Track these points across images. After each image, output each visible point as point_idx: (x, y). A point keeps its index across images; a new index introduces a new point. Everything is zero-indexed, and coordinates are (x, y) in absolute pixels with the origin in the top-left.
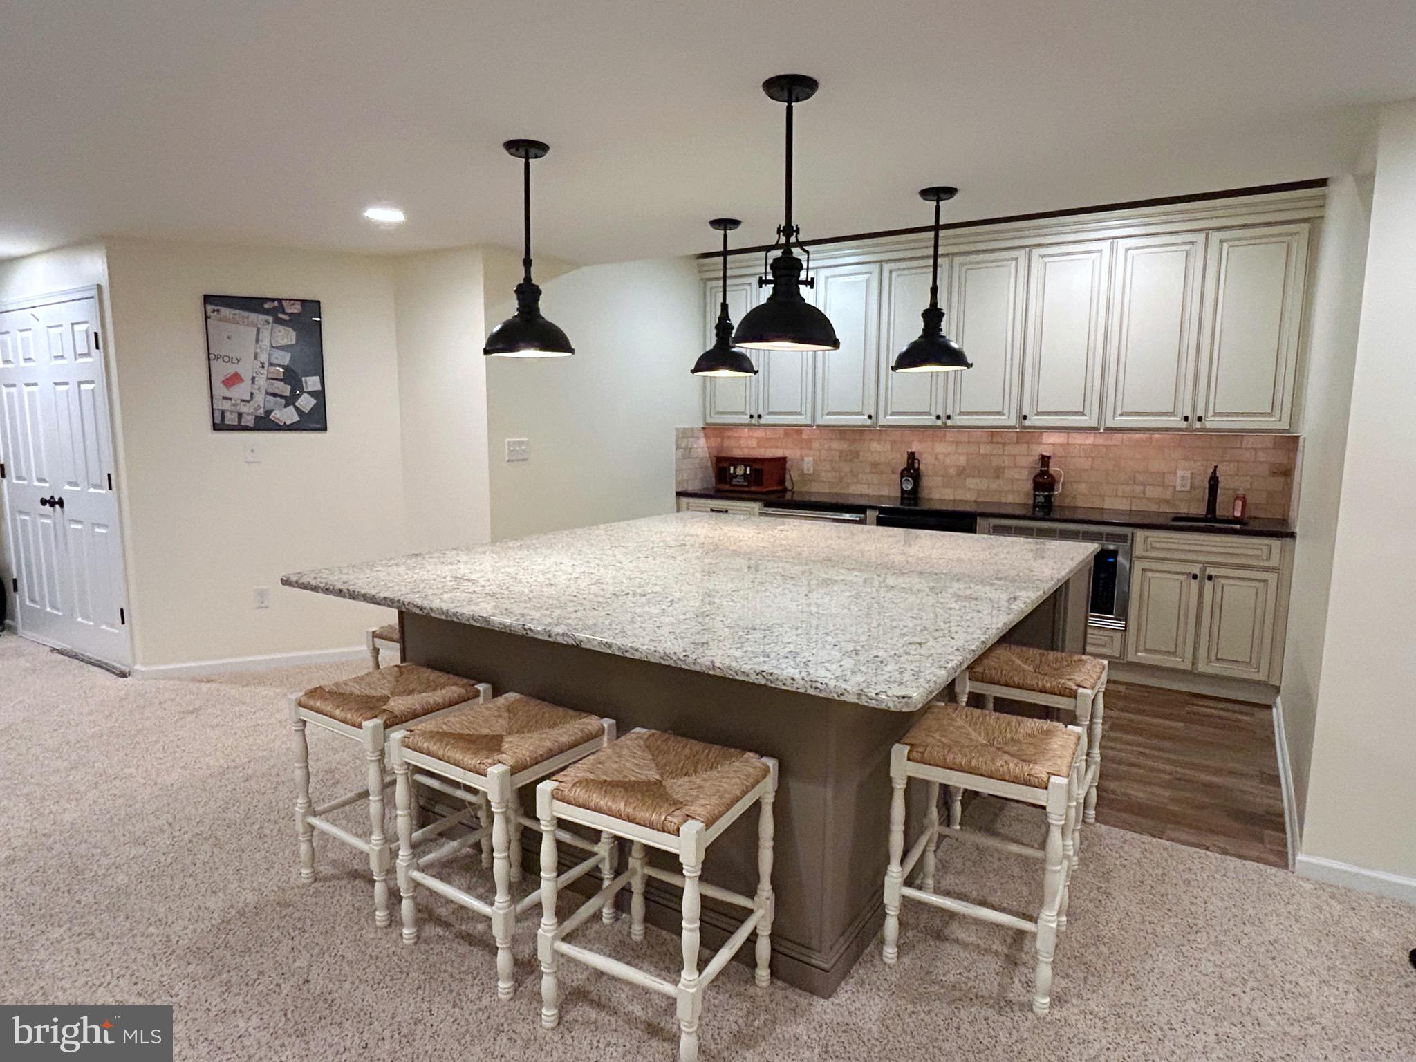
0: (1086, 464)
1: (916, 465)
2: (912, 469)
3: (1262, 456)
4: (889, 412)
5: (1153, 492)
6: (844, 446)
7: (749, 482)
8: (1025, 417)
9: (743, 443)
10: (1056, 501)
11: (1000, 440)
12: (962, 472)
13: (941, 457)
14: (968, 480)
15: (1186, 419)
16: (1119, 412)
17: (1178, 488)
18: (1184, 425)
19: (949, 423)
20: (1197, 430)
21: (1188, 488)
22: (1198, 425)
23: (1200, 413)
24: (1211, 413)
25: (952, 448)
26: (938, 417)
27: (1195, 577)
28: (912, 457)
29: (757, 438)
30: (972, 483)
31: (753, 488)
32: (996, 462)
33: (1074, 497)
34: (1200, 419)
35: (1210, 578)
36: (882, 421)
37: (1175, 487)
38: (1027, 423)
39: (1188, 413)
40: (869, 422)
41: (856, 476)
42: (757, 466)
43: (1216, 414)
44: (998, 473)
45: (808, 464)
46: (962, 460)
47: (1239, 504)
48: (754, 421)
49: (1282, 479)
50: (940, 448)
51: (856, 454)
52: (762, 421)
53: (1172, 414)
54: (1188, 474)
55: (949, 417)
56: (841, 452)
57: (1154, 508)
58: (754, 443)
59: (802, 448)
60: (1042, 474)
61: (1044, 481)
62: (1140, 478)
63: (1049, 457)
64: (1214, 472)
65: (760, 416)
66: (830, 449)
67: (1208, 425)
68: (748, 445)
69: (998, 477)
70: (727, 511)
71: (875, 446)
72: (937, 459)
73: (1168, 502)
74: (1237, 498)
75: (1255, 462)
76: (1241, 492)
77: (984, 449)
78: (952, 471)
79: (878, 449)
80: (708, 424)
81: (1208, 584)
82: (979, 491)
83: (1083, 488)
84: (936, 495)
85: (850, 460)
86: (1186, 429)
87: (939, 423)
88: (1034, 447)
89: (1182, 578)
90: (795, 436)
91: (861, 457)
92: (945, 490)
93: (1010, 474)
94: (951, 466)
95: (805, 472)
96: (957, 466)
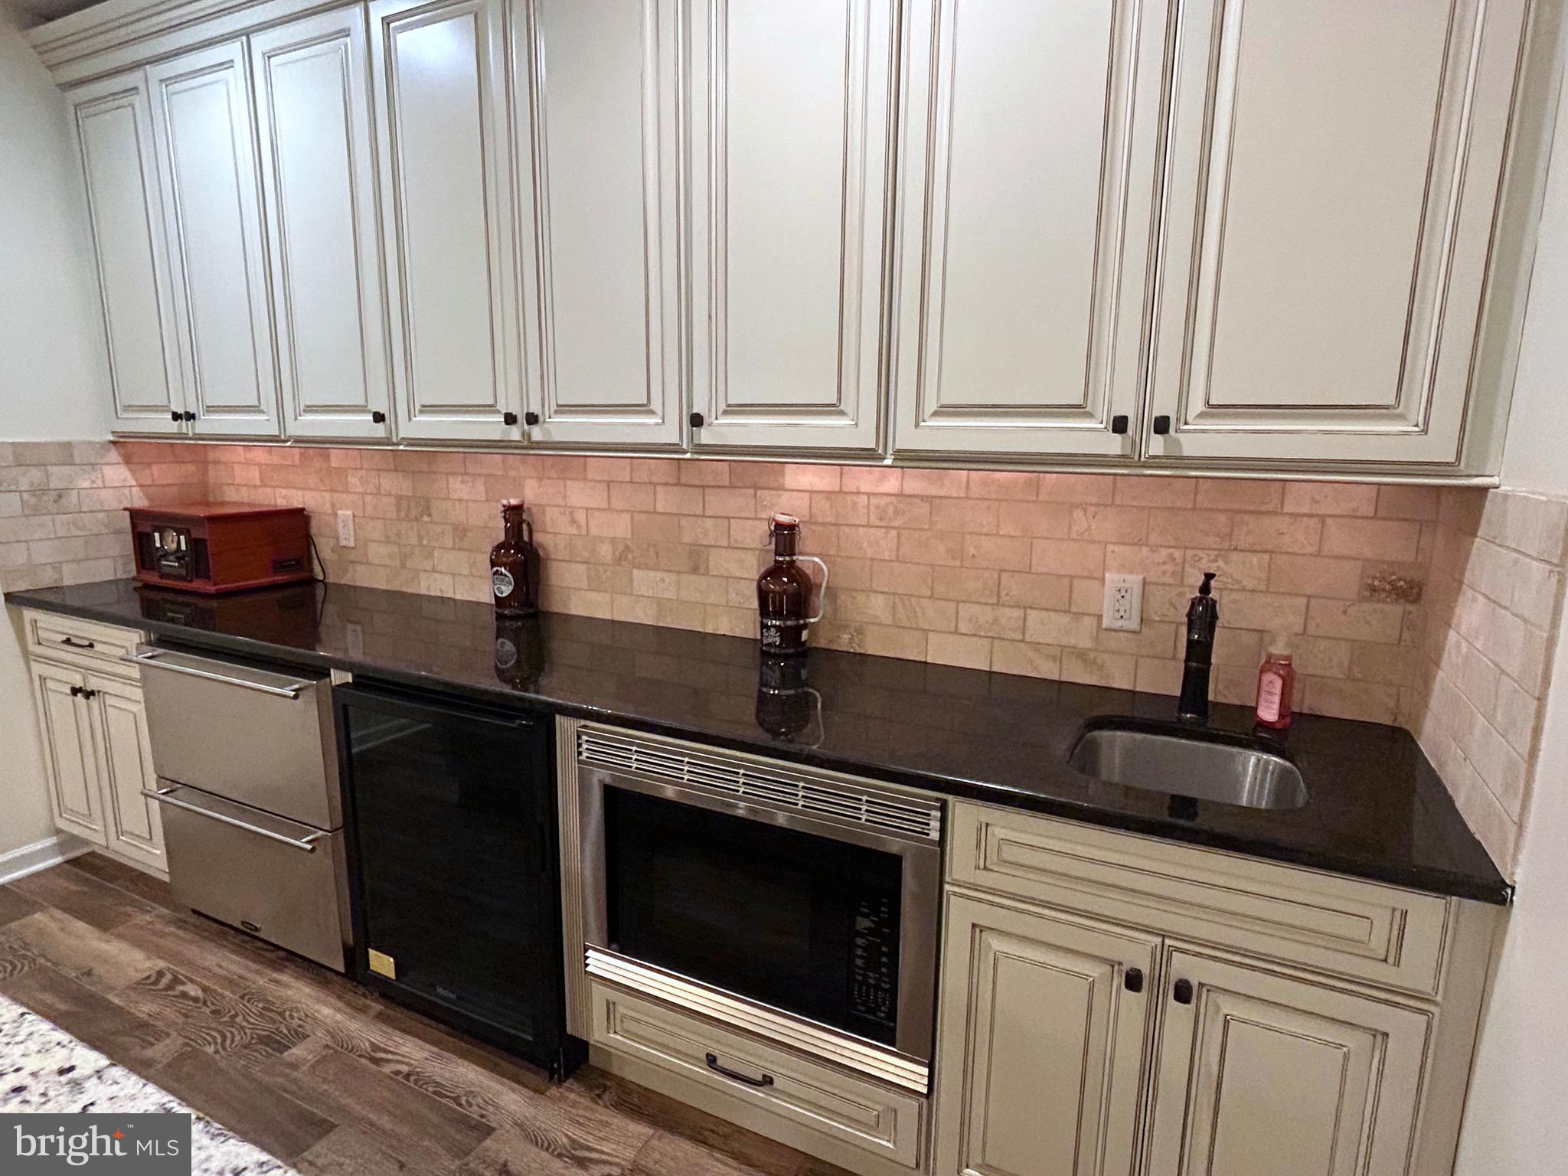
0: (884, 544)
2: (518, 544)
3: (1339, 540)
4: (417, 407)
5: (1045, 627)
6: (403, 486)
7: (188, 569)
8: (697, 421)
12: (623, 554)
13: (581, 516)
14: (637, 575)
15: (1120, 425)
16: (931, 406)
17: (1106, 623)
18: (1114, 445)
19: (537, 433)
20: (1155, 461)
21: (1133, 624)
22: (1156, 445)
23: (1163, 404)
24: (1197, 405)
26: (510, 419)
27: (1133, 981)
28: (515, 515)
29: (257, 468)
30: (645, 581)
31: (195, 585)
32: (689, 533)
33: (860, 631)
34: (1162, 425)
35: (1183, 992)
36: (407, 430)
37: (1100, 617)
38: (705, 436)
39: (1126, 408)
40: (382, 431)
42: (198, 533)
43: (1214, 409)
44: (696, 560)
45: (345, 525)
46: (621, 527)
47: (1274, 684)
48: (184, 427)
49: (1395, 610)
50: (580, 495)
51: (426, 505)
52: (201, 427)
53: (1077, 410)
54: (1134, 580)
55: (532, 419)
56: (399, 498)
57: (1048, 670)
59: (332, 490)
62: (1014, 587)
63: (792, 527)
64: (1205, 589)
65: (191, 416)
66: (378, 494)
67: (1191, 445)
69: (695, 570)
70: (92, 646)
72: (573, 521)
73: (1082, 655)
74: (1269, 665)
75: (1318, 554)
76: (1279, 649)
78: (605, 551)
80: (120, 434)
81: (1177, 1014)
82: (660, 603)
83: (877, 606)
85: (416, 519)
86: (1122, 460)
87: (514, 433)
89: (1095, 971)
91: (434, 511)
92: (594, 596)
93: (721, 562)
94: (601, 539)
95: (343, 543)
96: (613, 540)
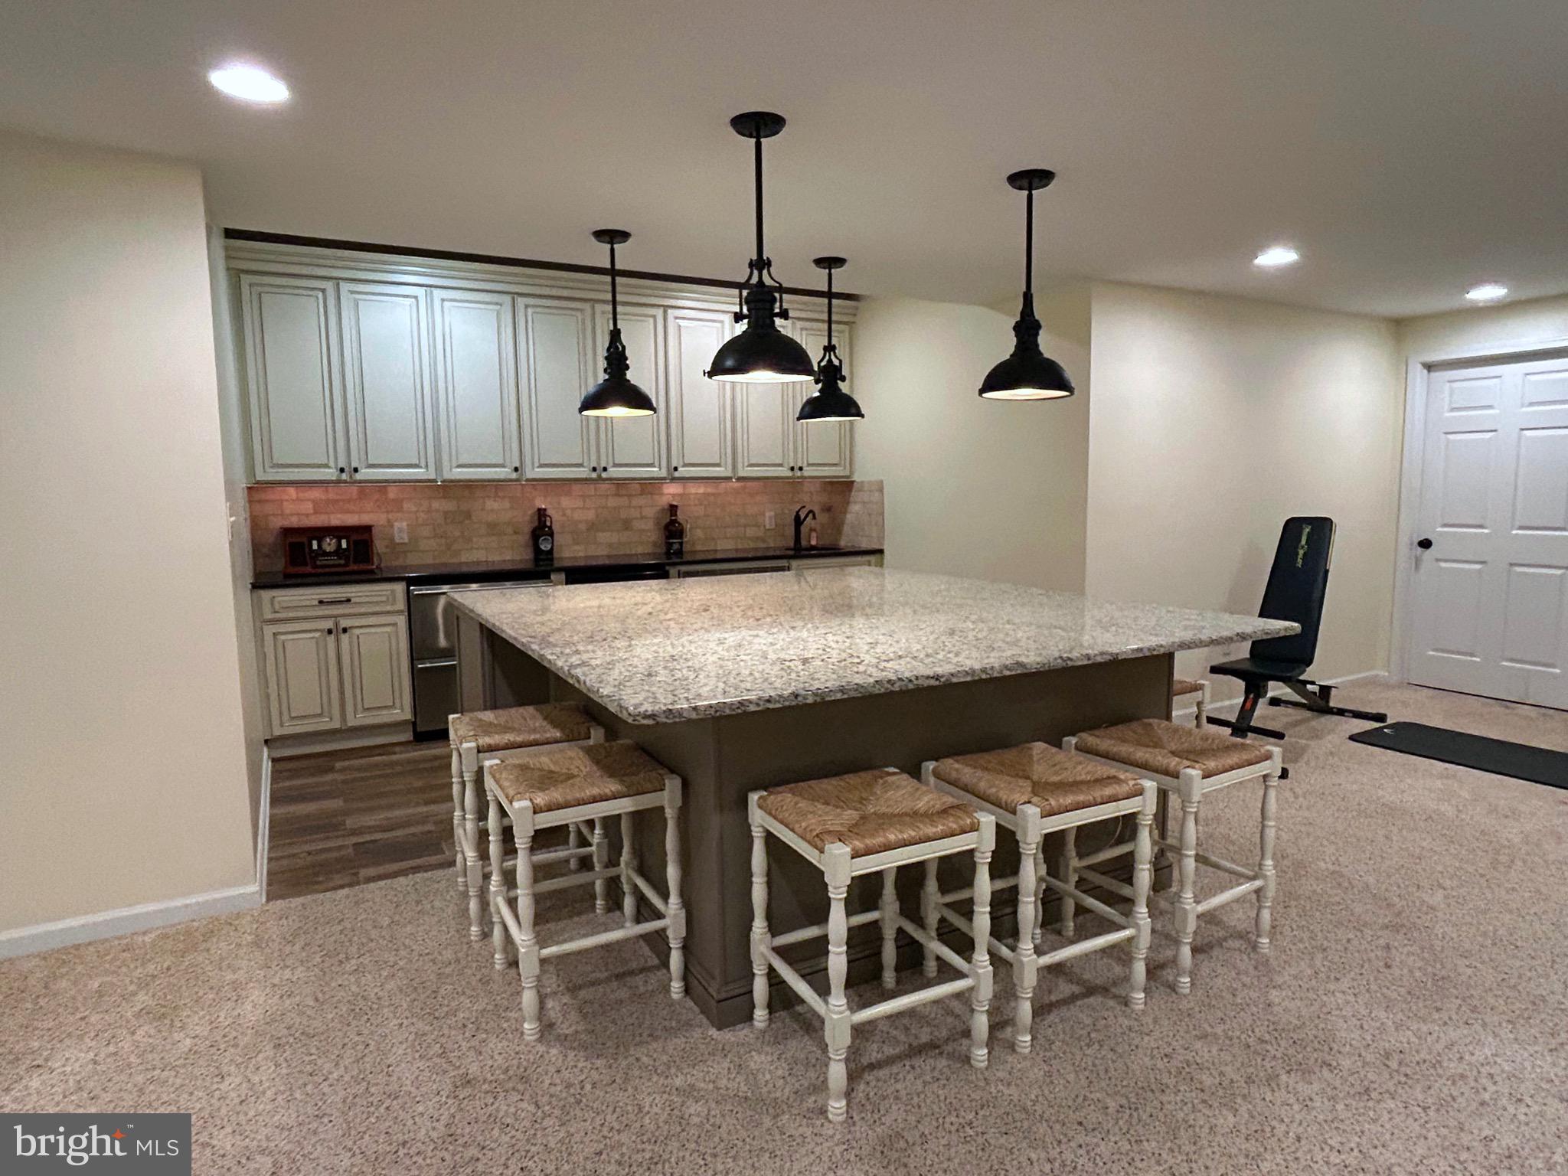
0: (700, 511)
1: (548, 524)
2: (541, 527)
4: (537, 464)
5: (750, 532)
6: (449, 505)
7: (347, 559)
8: (676, 469)
9: (289, 508)
10: (686, 548)
11: (624, 492)
12: (593, 527)
13: (568, 512)
14: (600, 534)
15: (792, 469)
16: (746, 464)
17: (768, 527)
19: (604, 475)
20: (797, 478)
22: (799, 474)
23: (799, 464)
25: (579, 503)
26: (594, 469)
29: (313, 501)
30: (604, 537)
31: (353, 567)
32: (623, 515)
34: (800, 469)
36: (530, 475)
37: (765, 526)
38: (674, 474)
39: (793, 465)
40: (514, 476)
41: (470, 540)
42: (354, 537)
43: (807, 465)
44: (627, 525)
45: (401, 529)
46: (590, 515)
47: (814, 535)
48: (344, 476)
50: (566, 502)
51: (468, 515)
52: (358, 476)
53: (781, 465)
54: (777, 514)
55: (605, 469)
56: (446, 513)
57: (752, 545)
58: (308, 507)
59: (388, 512)
60: (673, 522)
61: (672, 528)
62: (743, 521)
63: (676, 506)
64: (797, 515)
65: (356, 470)
66: (429, 511)
68: (299, 511)
69: (627, 529)
70: (349, 600)
71: (491, 504)
72: (566, 515)
73: (761, 539)
77: (612, 502)
78: (583, 527)
79: (496, 508)
80: (258, 482)
82: (610, 545)
83: (699, 533)
84: (566, 554)
85: (461, 522)
86: (793, 478)
87: (594, 475)
88: (656, 497)
90: (376, 496)
91: (473, 518)
92: (577, 548)
93: (638, 525)
94: (580, 522)
95: (397, 541)
96: (587, 521)
